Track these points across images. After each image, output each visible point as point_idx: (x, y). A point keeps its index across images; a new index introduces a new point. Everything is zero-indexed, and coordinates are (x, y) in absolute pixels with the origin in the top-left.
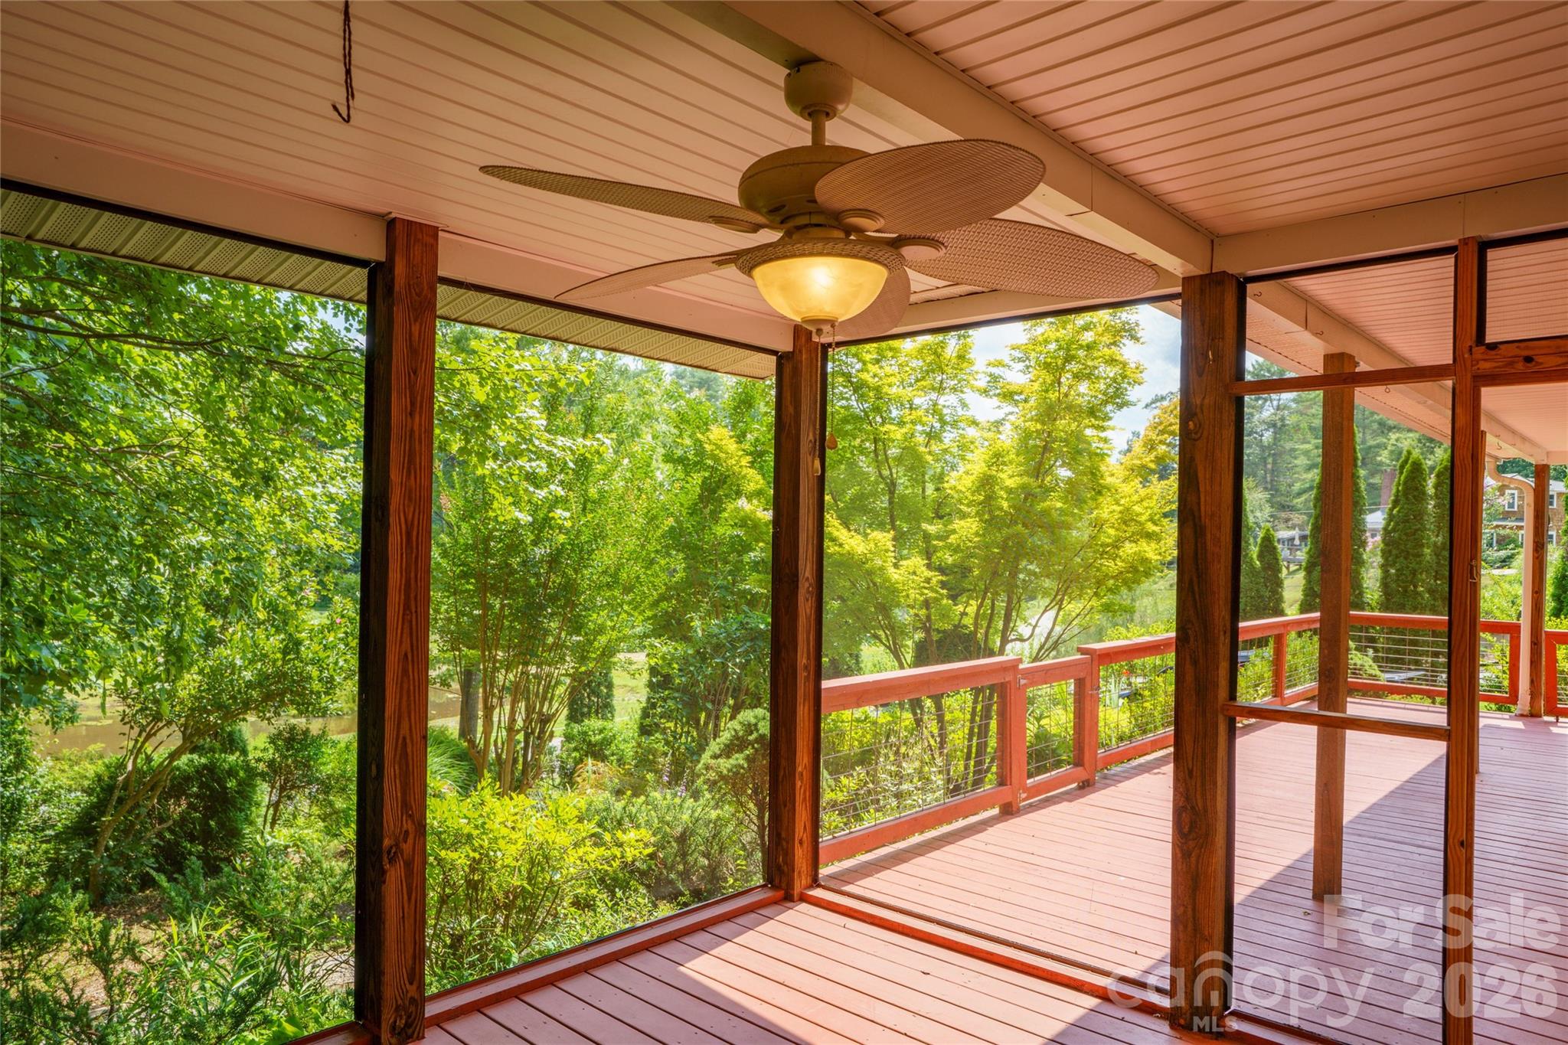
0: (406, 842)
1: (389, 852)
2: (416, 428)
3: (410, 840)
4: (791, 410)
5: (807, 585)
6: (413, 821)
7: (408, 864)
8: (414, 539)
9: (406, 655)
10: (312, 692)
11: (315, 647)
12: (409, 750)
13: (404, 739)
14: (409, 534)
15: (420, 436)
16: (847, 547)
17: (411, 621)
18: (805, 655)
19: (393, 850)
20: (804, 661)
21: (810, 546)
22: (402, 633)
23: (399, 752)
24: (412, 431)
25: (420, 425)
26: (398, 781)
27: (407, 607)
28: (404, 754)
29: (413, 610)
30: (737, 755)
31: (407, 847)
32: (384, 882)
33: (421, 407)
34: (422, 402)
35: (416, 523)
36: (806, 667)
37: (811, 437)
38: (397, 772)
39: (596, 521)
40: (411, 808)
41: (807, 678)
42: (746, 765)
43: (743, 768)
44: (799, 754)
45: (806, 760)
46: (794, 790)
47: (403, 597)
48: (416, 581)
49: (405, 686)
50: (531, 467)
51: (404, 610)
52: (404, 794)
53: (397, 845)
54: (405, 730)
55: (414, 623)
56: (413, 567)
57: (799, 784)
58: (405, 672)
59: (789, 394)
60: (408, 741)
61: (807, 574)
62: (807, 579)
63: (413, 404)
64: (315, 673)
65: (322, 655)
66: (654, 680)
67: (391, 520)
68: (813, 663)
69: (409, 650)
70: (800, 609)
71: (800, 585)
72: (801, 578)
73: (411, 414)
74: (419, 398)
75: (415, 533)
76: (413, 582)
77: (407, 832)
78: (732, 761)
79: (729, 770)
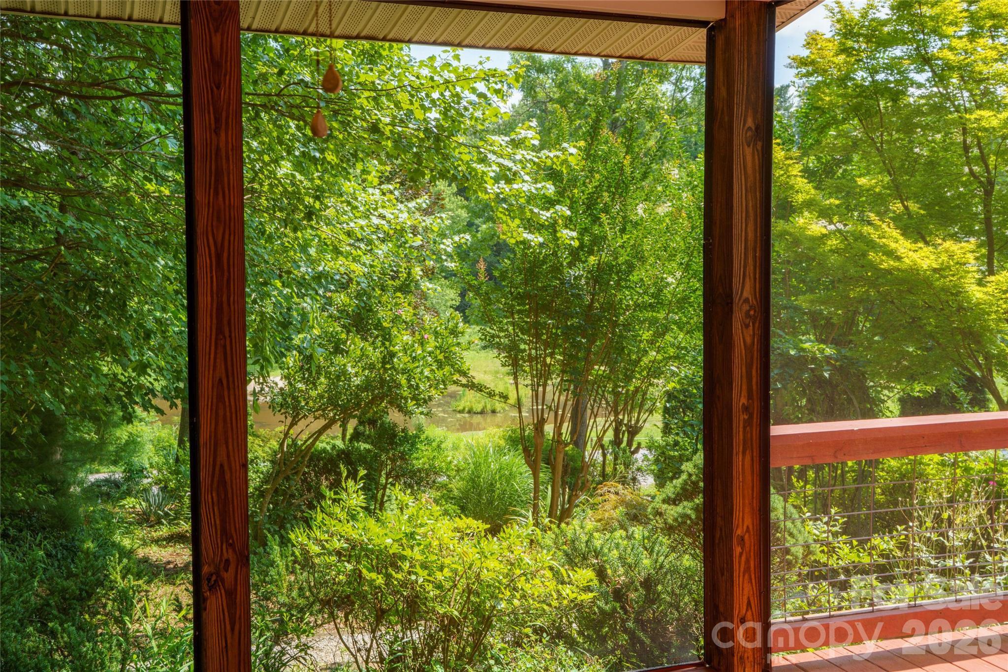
0: (227, 571)
1: (209, 580)
2: (222, 145)
3: (232, 569)
4: (723, 92)
5: (746, 307)
6: (234, 551)
7: (231, 595)
8: (225, 261)
9: (220, 381)
10: (402, 397)
11: (406, 359)
12: (228, 477)
13: (222, 466)
14: (219, 257)
15: (227, 153)
16: (906, 260)
17: (225, 347)
18: (744, 393)
19: (214, 578)
20: (744, 401)
21: (750, 261)
22: (215, 358)
23: (216, 479)
24: (218, 150)
25: (227, 143)
26: (216, 509)
27: (220, 331)
28: (222, 482)
29: (227, 334)
30: (685, 503)
31: (228, 576)
32: (205, 609)
33: (227, 123)
34: (227, 117)
35: (226, 244)
36: (746, 409)
37: (750, 123)
38: (215, 499)
39: (632, 242)
40: (232, 537)
41: (748, 423)
42: (693, 516)
43: (690, 519)
44: (737, 515)
45: (748, 521)
46: (731, 556)
47: (214, 321)
48: (229, 305)
49: (221, 413)
50: (537, 189)
51: (217, 335)
52: (223, 521)
53: (218, 574)
54: (222, 457)
55: (228, 348)
56: (225, 290)
57: (738, 550)
58: (220, 398)
59: (721, 73)
60: (226, 467)
61: (747, 294)
62: (746, 300)
63: (217, 120)
64: (404, 382)
65: (411, 366)
66: (668, 405)
67: (199, 243)
68: (756, 404)
69: (224, 376)
70: (736, 338)
71: (735, 308)
72: (736, 299)
73: (217, 134)
74: (224, 114)
75: (225, 255)
76: (225, 305)
77: (227, 562)
78: (679, 509)
79: (675, 520)
